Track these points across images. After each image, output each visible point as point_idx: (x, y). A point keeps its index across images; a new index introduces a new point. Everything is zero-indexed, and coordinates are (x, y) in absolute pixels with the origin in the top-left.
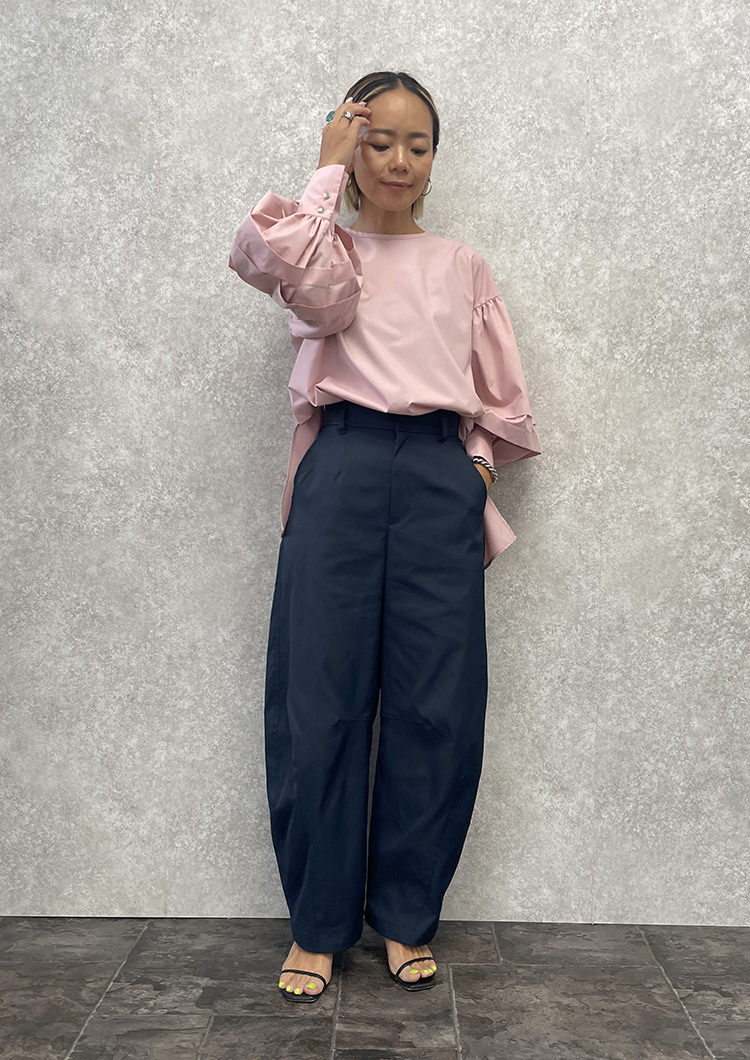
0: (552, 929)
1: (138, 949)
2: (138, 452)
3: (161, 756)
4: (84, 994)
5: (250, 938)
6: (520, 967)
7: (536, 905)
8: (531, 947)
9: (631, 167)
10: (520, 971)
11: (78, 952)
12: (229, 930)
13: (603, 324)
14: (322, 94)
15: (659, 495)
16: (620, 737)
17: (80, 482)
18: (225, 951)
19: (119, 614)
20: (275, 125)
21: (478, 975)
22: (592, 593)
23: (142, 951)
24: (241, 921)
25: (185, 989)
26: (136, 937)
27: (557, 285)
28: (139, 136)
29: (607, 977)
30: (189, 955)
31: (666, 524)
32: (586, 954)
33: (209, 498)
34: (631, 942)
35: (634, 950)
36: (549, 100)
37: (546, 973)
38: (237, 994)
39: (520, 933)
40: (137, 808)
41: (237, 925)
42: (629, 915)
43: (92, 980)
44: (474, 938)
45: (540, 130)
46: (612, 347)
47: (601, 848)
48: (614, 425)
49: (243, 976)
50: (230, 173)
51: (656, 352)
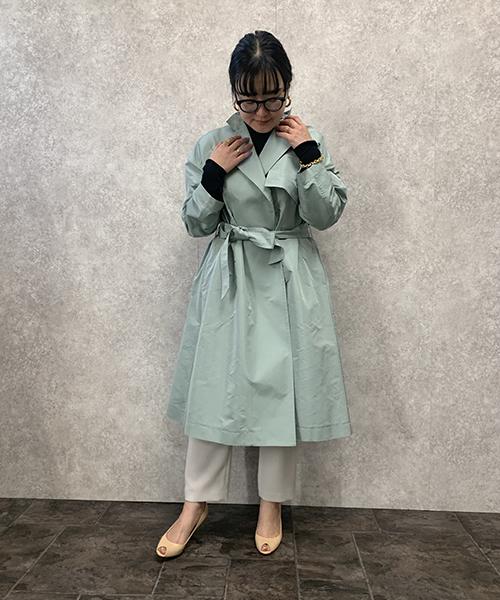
6: (390, 534)
7: (397, 500)
8: (394, 522)
9: (446, 95)
10: (391, 536)
13: (431, 181)
15: (464, 274)
16: (443, 409)
18: (229, 522)
21: (368, 538)
22: (427, 330)
25: (213, 543)
27: (405, 161)
29: (441, 540)
30: (212, 524)
31: (468, 291)
32: (425, 527)
34: (450, 520)
35: (451, 525)
36: (399, 61)
37: (406, 538)
38: (241, 546)
39: (386, 514)
42: (449, 506)
44: (362, 517)
46: (436, 194)
47: (433, 469)
48: (438, 236)
49: (242, 537)
51: (461, 196)
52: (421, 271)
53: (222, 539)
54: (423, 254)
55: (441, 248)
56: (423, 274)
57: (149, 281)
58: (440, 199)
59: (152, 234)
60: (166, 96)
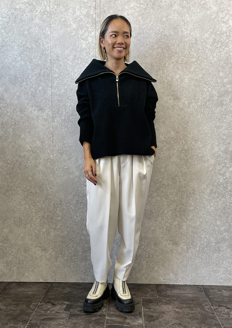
0: (173, 287)
1: (47, 292)
2: (42, 142)
3: (52, 234)
4: (31, 306)
5: (80, 289)
6: (163, 299)
7: (168, 279)
8: (167, 292)
9: (195, 45)
10: (163, 300)
11: (30, 293)
12: (74, 286)
13: (186, 97)
14: (95, 27)
15: (205, 151)
16: (194, 227)
17: (25, 152)
18: (73, 293)
19: (39, 191)
20: (81, 38)
21: (150, 301)
22: (184, 182)
23: (48, 293)
24: (78, 283)
25: (61, 305)
26: (47, 288)
27: (171, 85)
28: (39, 44)
29: (190, 302)
30: (63, 294)
31: (208, 160)
32: (184, 295)
33: (64, 156)
34: (199, 291)
35: (199, 293)
36: (167, 25)
37: (171, 301)
38: (77, 307)
39: (163, 288)
40: (46, 250)
41: (77, 285)
42: (198, 282)
43: (33, 302)
44: (149, 289)
45: (165, 35)
46: (189, 104)
47: (188, 261)
48: (190, 129)
49: (78, 301)
50: (67, 54)
51: (203, 105)
52: (180, 149)
53: (67, 303)
54: (181, 139)
55: (192, 136)
56: (182, 151)
57: (25, 156)
58: (191, 107)
59: (26, 129)
60: (32, 48)
